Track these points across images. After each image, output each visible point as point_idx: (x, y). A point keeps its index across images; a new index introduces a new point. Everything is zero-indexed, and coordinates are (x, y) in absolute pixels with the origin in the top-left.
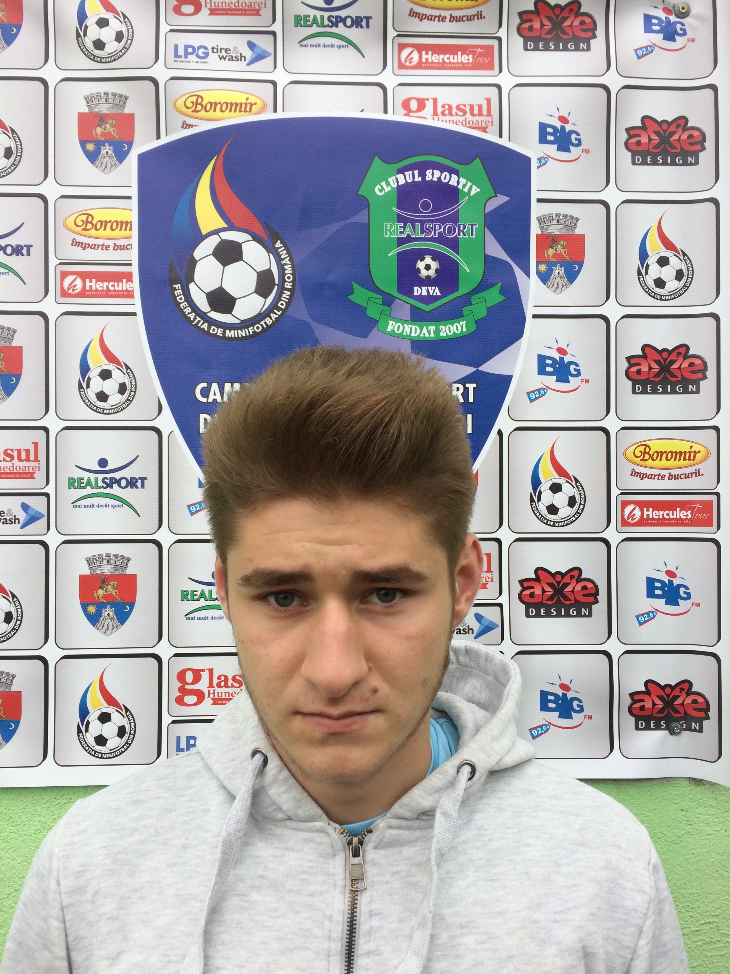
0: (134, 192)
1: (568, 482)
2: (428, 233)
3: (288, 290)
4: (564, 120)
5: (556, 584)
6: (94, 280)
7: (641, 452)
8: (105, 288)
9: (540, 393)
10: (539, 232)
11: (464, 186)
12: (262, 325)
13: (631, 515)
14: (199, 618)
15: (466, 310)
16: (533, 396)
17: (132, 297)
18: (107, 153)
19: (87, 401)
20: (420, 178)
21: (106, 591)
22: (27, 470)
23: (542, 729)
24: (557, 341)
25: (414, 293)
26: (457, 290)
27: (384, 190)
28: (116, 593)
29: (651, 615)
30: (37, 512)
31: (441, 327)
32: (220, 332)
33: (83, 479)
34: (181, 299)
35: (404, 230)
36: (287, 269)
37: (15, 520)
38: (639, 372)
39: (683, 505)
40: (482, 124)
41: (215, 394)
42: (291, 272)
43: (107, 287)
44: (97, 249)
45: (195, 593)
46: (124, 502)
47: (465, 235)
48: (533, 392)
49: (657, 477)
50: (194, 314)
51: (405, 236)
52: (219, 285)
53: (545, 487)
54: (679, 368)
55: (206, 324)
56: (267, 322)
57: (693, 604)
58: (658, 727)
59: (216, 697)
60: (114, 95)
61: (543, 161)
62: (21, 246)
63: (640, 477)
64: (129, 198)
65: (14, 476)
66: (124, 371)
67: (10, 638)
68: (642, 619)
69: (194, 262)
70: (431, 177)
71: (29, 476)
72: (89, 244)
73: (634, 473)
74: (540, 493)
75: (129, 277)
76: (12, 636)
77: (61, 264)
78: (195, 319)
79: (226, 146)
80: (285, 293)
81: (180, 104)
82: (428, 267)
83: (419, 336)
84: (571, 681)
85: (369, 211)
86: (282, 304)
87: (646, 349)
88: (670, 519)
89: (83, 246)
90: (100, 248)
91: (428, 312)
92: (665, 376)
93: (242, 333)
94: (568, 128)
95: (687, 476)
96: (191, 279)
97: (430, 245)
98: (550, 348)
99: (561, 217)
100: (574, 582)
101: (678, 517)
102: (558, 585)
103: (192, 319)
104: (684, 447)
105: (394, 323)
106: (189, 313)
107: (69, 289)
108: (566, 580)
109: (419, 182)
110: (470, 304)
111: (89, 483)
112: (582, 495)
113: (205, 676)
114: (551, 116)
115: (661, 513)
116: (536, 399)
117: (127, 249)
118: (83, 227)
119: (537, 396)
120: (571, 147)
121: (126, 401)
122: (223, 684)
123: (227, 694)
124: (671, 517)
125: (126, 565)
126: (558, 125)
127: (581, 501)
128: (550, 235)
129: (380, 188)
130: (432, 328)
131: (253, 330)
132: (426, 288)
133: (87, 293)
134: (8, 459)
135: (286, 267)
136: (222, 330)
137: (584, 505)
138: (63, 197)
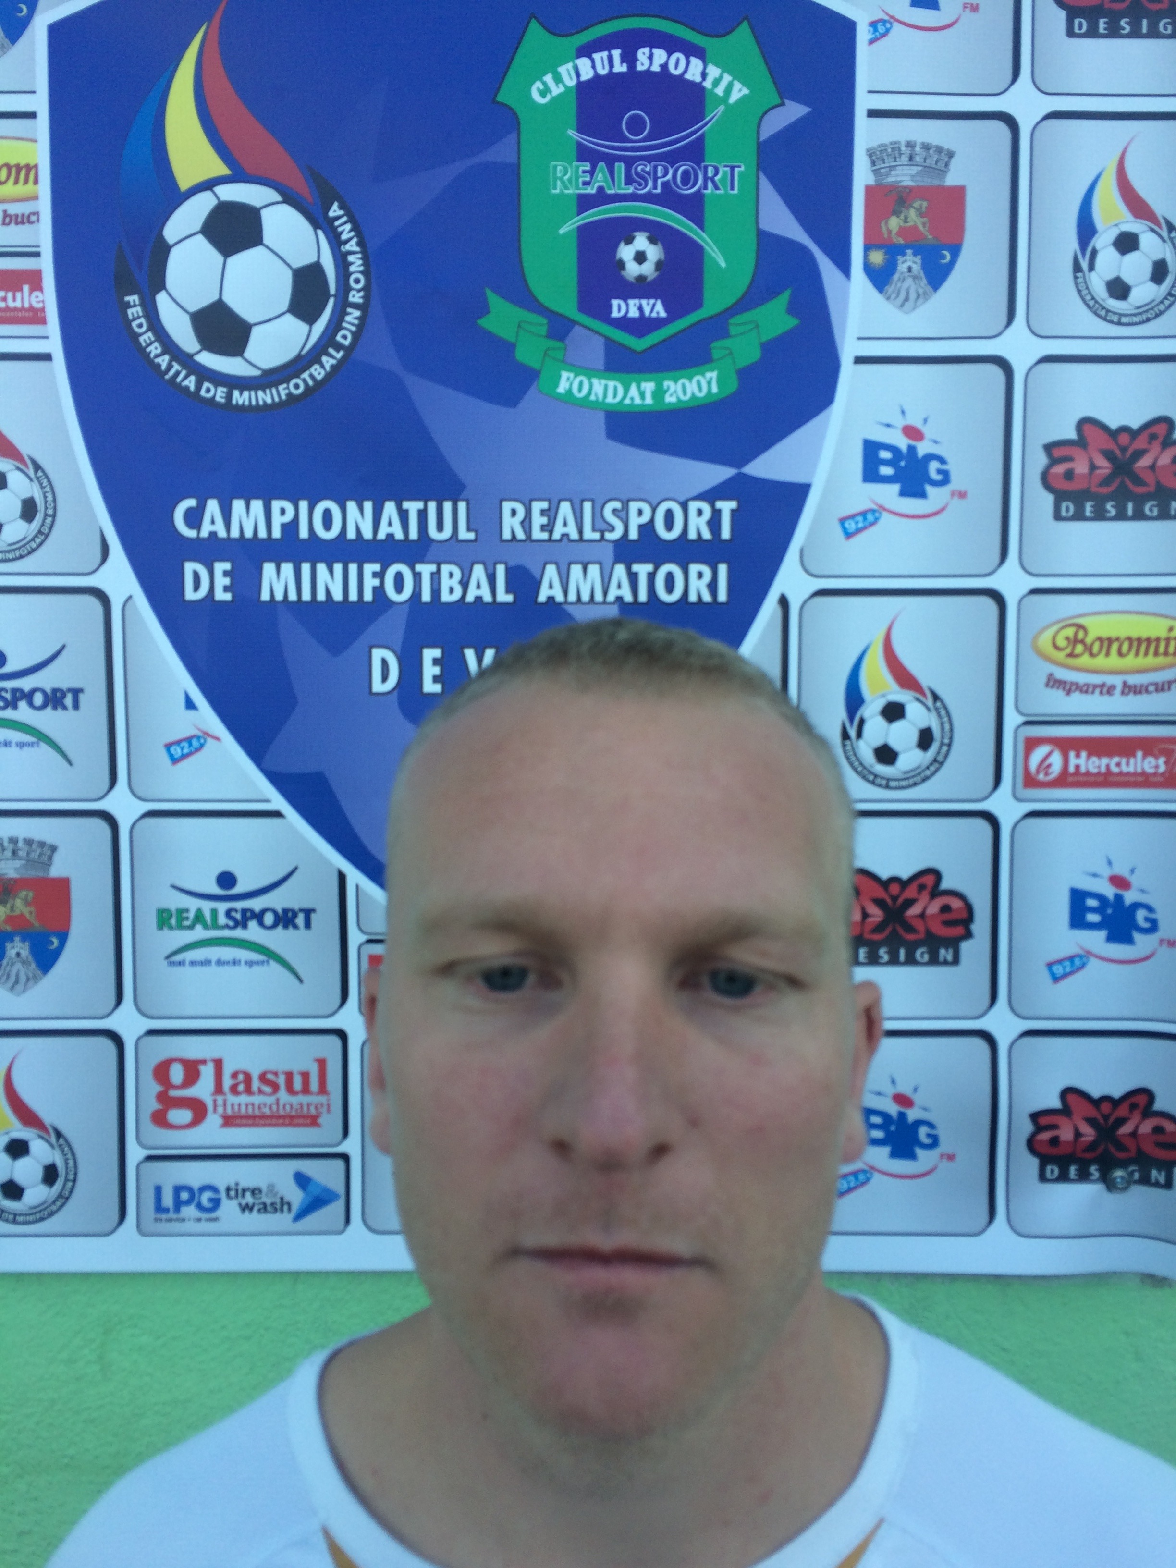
0: (40, 103)
1: (918, 700)
2: (640, 184)
3: (355, 306)
5: (889, 901)
7: (1067, 639)
9: (865, 519)
10: (871, 181)
11: (716, 82)
12: (304, 381)
13: (1044, 764)
14: (193, 963)
15: (718, 348)
16: (851, 526)
17: (43, 321)
20: (625, 65)
21: (12, 908)
23: (857, 1179)
24: (903, 412)
25: (611, 312)
26: (698, 304)
27: (550, 92)
28: (31, 913)
29: (1077, 962)
31: (666, 384)
32: (220, 394)
34: (140, 326)
35: (592, 178)
36: (352, 263)
38: (1069, 475)
39: (1149, 746)
41: (213, 522)
42: (362, 268)
45: (185, 915)
46: (42, 737)
47: (717, 188)
48: (852, 517)
49: (1098, 691)
50: (166, 358)
51: (594, 191)
52: (216, 297)
53: (871, 710)
54: (1153, 467)
55: (192, 378)
56: (315, 374)
57: (1161, 941)
58: (1084, 1176)
59: (229, 1111)
61: (881, 29)
63: (1064, 689)
64: (32, 115)
66: (31, 472)
68: (1058, 970)
69: (163, 250)
70: (647, 63)
73: (1053, 682)
74: (862, 722)
75: (34, 279)
78: (170, 367)
80: (350, 314)
82: (640, 257)
83: (621, 401)
84: (915, 1090)
85: (519, 139)
86: (345, 337)
87: (1086, 428)
88: (1121, 774)
91: (640, 353)
92: (1123, 482)
93: (265, 397)
95: (1161, 688)
96: (161, 285)
97: (646, 211)
98: (888, 425)
99: (918, 149)
100: (925, 897)
101: (1139, 770)
102: (895, 903)
103: (163, 367)
104: (1156, 628)
105: (572, 375)
106: (157, 356)
108: (911, 892)
109: (620, 74)
110: (725, 334)
112: (947, 727)
113: (207, 1073)
115: (1105, 761)
116: (858, 531)
117: (30, 222)
119: (861, 525)
121: (36, 536)
122: (241, 1088)
123: (250, 1108)
124: (1125, 769)
125: (49, 859)
127: (943, 737)
128: (893, 188)
129: (542, 87)
130: (649, 387)
131: (287, 391)
132: (637, 301)
135: (351, 258)
136: (225, 390)
137: (949, 745)
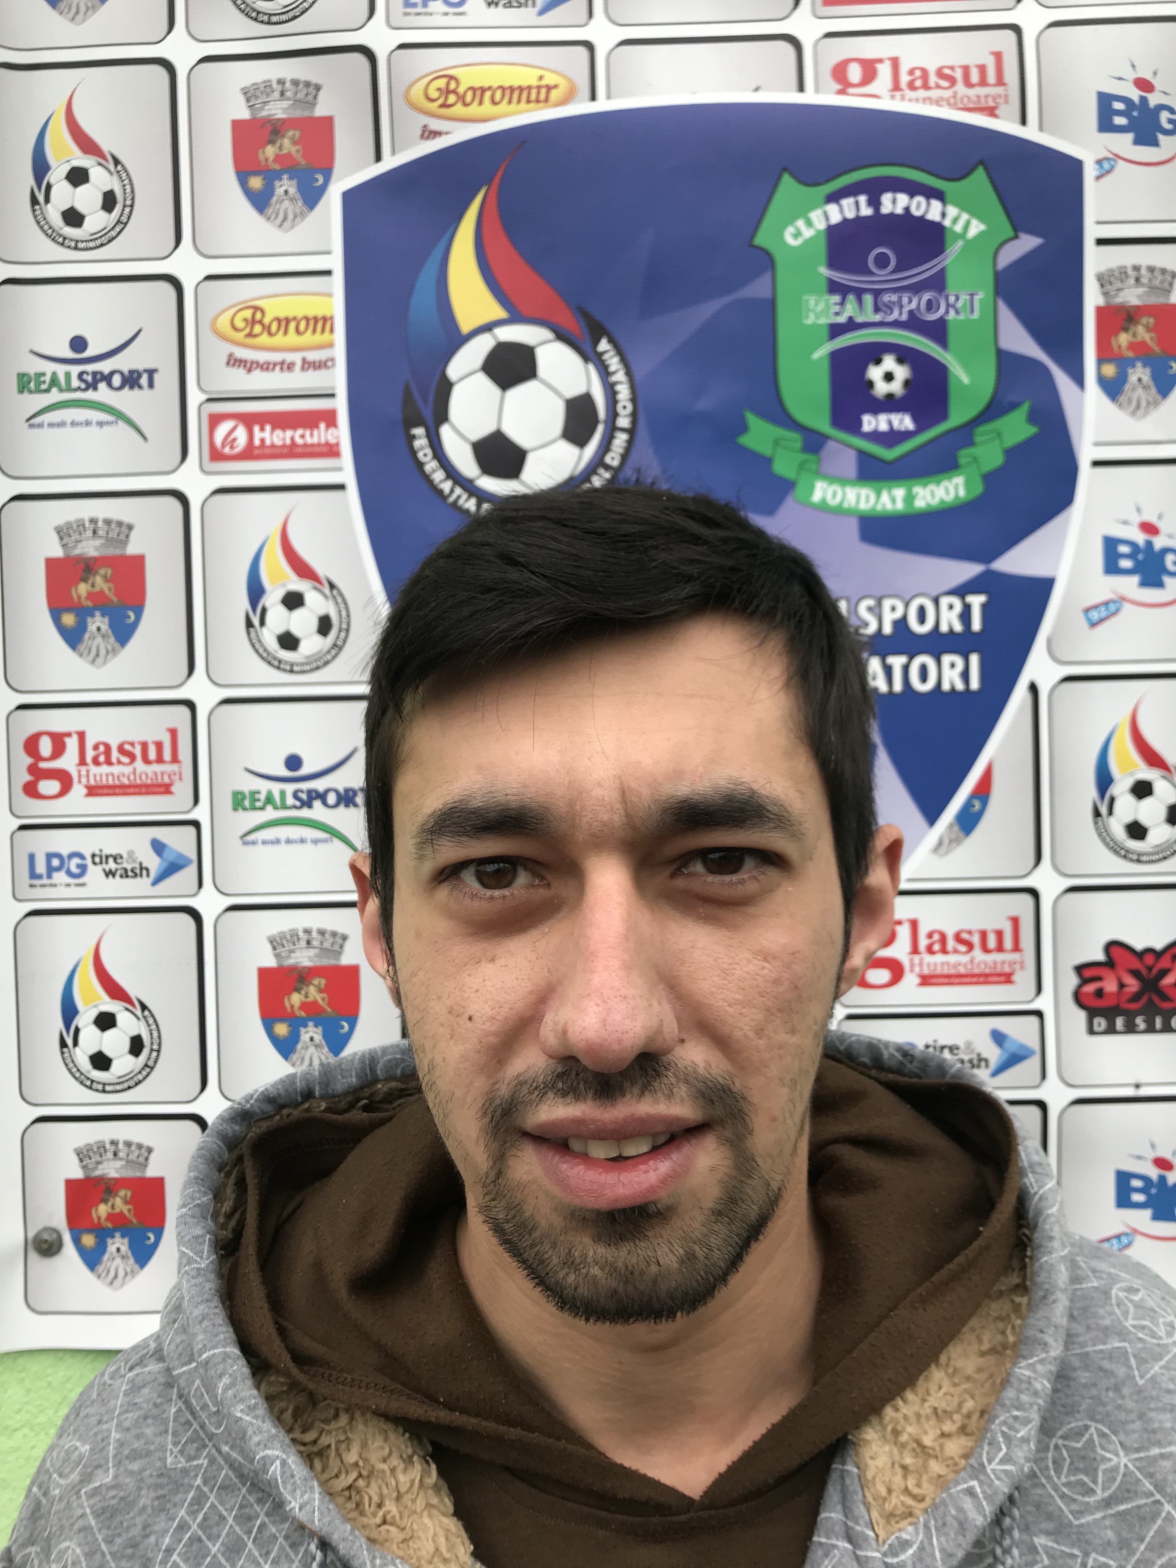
0: (336, 262)
1: (1165, 777)
2: (886, 313)
3: (623, 430)
4: (1144, 85)
5: (1144, 972)
6: (268, 428)
8: (288, 442)
9: (1107, 609)
10: (1101, 302)
11: (955, 220)
15: (963, 455)
16: (1095, 615)
17: (338, 455)
18: (286, 192)
19: (261, 650)
20: (870, 209)
21: (306, 996)
22: (159, 777)
23: (1120, 1241)
25: (862, 426)
26: (945, 417)
27: (802, 235)
28: (323, 999)
30: (180, 856)
31: (916, 490)
33: (258, 792)
34: (425, 455)
35: (842, 308)
36: (620, 392)
37: (141, 871)
40: (986, 102)
42: (629, 396)
43: (292, 439)
44: (273, 369)
46: (334, 834)
47: (957, 312)
48: (1096, 607)
50: (450, 483)
51: (844, 320)
52: (495, 428)
53: (1121, 788)
55: (473, 501)
60: (295, 83)
61: (1106, 165)
62: (137, 371)
64: (328, 273)
65: (137, 790)
66: (327, 591)
67: (140, 1082)
69: (447, 387)
70: (890, 206)
71: (162, 789)
72: (257, 363)
74: (1112, 800)
75: (330, 418)
76: (144, 1078)
77: (209, 400)
78: (452, 491)
79: (503, 168)
80: (618, 437)
81: (417, 92)
82: (889, 377)
83: (873, 509)
85: (774, 276)
89: (248, 365)
90: (278, 368)
91: (890, 462)
94: (1154, 100)
96: (444, 419)
97: (892, 335)
98: (1125, 522)
99: (1144, 271)
102: (1149, 974)
103: (446, 493)
105: (825, 485)
106: (441, 482)
107: (223, 445)
108: (1163, 964)
109: (868, 217)
110: (971, 443)
111: (269, 800)
114: (1120, 79)
116: (1101, 621)
117: (326, 367)
118: (247, 330)
119: (1104, 615)
120: (1161, 137)
121: (331, 649)
125: (341, 947)
126: (1135, 94)
128: (1121, 307)
129: (794, 231)
130: (899, 493)
132: (886, 416)
133: (256, 452)
134: (125, 760)
135: (618, 388)
138: (209, 278)
